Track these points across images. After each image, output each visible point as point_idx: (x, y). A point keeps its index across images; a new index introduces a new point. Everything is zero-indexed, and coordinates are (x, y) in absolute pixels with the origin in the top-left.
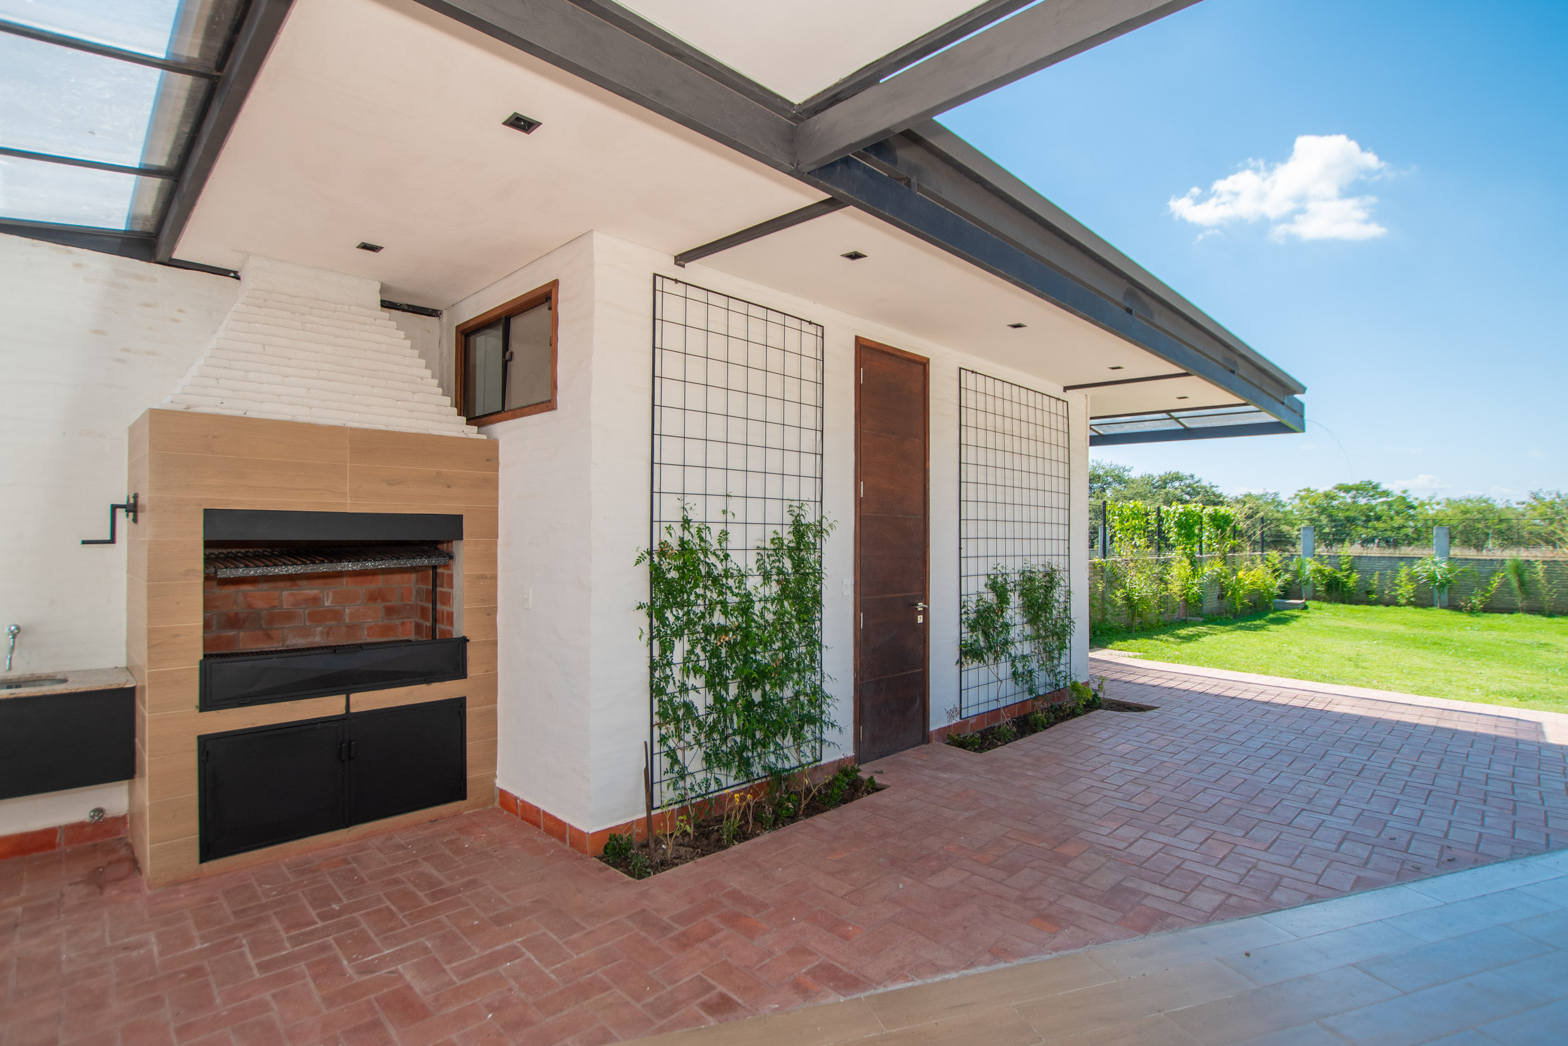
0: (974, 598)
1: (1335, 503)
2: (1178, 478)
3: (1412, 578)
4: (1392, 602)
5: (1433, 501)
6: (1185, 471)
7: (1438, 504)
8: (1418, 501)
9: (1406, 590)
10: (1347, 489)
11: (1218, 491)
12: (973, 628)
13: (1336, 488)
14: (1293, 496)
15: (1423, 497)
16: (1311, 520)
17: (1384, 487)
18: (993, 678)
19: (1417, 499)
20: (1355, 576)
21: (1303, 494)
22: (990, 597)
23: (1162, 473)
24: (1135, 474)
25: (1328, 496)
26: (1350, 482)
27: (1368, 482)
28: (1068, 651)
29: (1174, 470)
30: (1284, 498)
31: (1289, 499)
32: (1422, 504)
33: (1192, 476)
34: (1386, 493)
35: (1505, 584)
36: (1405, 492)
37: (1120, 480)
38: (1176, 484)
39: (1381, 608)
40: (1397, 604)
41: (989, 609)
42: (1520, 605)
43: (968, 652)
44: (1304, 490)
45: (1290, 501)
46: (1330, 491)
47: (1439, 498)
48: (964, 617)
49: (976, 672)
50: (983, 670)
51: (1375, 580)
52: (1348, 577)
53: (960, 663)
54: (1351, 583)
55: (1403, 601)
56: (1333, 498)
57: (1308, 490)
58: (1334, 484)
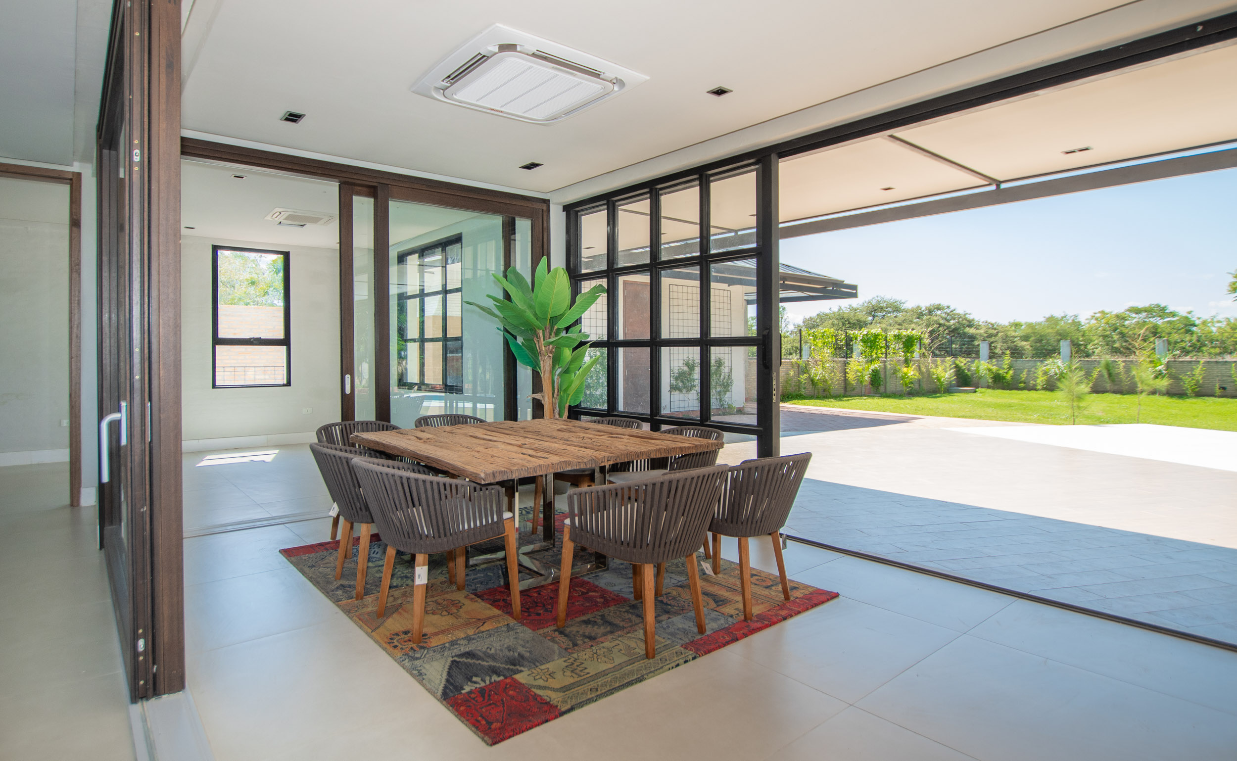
0: (677, 368)
1: (1127, 323)
2: (939, 308)
3: (1045, 373)
4: (1033, 388)
5: (1215, 320)
6: (944, 303)
7: (1219, 322)
8: (1201, 320)
9: (1041, 380)
10: (1137, 311)
11: (970, 317)
12: (676, 379)
13: (1128, 310)
14: (1090, 317)
15: (1206, 316)
16: (1104, 337)
17: (1171, 309)
18: (686, 399)
19: (1199, 318)
20: (1011, 372)
21: (1098, 315)
22: (686, 369)
23: (928, 305)
24: (909, 305)
25: (1121, 318)
26: (1140, 305)
27: (1156, 305)
28: (730, 393)
29: (937, 303)
30: (1083, 319)
31: (1087, 319)
32: (1204, 323)
33: (948, 307)
34: (1173, 314)
35: (1101, 375)
36: (1189, 313)
37: (897, 309)
38: (939, 312)
39: (1026, 392)
40: (1036, 390)
41: (684, 373)
42: (1108, 388)
43: (673, 388)
44: (1099, 312)
45: (1087, 321)
46: (1123, 313)
47: (1220, 318)
48: (672, 375)
49: (676, 395)
50: (681, 396)
51: (1024, 376)
52: (1007, 373)
53: (670, 391)
54: (1008, 377)
55: (1039, 387)
56: (1124, 319)
57: (1102, 312)
58: (1126, 308)
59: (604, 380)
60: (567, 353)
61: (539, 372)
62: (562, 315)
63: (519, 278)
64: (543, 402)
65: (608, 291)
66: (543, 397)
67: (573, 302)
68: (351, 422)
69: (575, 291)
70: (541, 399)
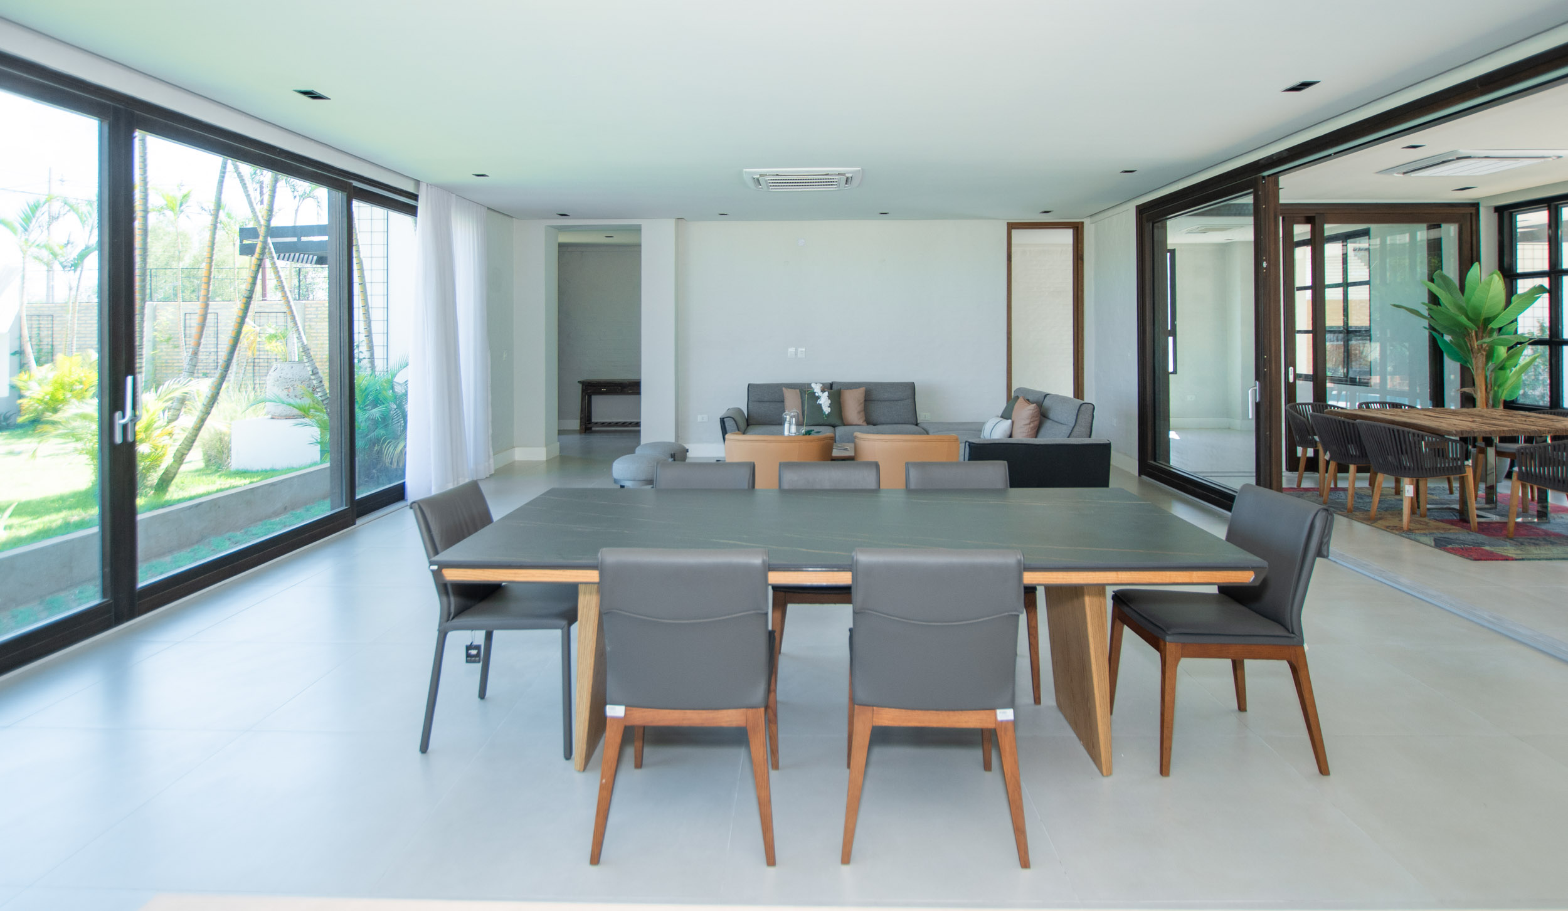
59: (1545, 377)
60: (1502, 351)
61: (1469, 368)
62: (1495, 317)
63: (1445, 280)
64: (1475, 396)
65: (1550, 292)
66: (1474, 391)
67: (1508, 302)
68: (1324, 404)
69: (1511, 291)
70: (1473, 392)
